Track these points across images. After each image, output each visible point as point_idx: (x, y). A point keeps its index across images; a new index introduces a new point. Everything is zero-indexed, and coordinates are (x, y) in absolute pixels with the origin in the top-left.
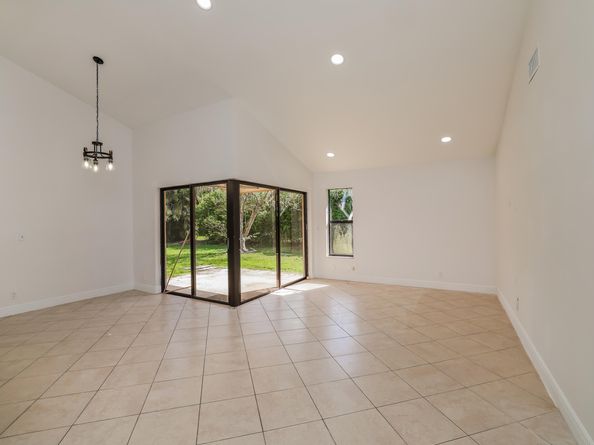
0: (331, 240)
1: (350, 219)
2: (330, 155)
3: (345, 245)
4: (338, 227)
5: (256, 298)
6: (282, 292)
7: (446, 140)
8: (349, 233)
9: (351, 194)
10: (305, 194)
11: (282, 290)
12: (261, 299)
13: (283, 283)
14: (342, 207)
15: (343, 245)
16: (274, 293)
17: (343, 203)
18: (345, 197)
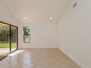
0: (24, 39)
1: (29, 34)
2: (26, 18)
3: (28, 40)
4: (26, 36)
5: (3, 59)
6: (12, 55)
7: (51, 18)
8: (29, 37)
9: (29, 28)
10: (17, 27)
11: (12, 54)
12: (5, 58)
13: (12, 51)
14: (27, 31)
15: (27, 40)
16: (9, 55)
17: (27, 30)
18: (28, 29)
